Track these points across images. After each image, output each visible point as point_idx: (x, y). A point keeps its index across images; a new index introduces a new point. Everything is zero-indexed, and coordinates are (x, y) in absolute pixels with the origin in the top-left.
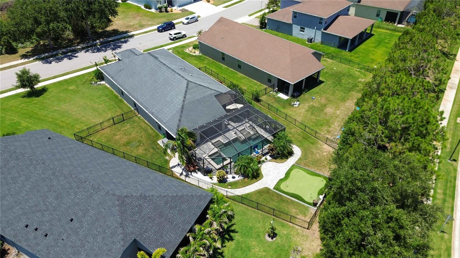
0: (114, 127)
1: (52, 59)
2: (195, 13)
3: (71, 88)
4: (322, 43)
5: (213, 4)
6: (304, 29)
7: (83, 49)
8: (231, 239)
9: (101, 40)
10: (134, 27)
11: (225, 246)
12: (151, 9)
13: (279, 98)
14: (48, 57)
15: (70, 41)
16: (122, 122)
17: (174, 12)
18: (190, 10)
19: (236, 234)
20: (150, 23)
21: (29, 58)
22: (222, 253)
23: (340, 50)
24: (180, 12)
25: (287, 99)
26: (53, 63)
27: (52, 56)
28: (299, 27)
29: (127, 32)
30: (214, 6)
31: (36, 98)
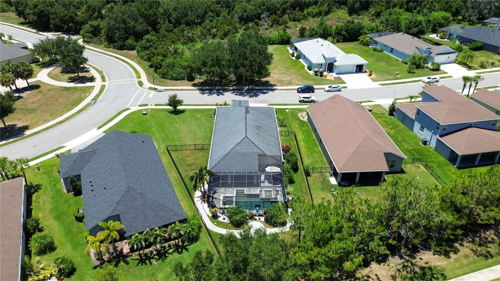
0: (193, 151)
1: (208, 91)
2: (346, 83)
3: (198, 116)
4: (436, 149)
5: (372, 79)
6: (423, 128)
7: (232, 90)
8: (180, 253)
9: (251, 86)
10: (283, 83)
11: (172, 254)
12: (311, 70)
13: (329, 180)
14: (206, 90)
15: (231, 81)
16: (201, 150)
17: (328, 77)
18: (343, 79)
19: (186, 252)
20: (298, 82)
21: (195, 87)
22: (167, 257)
23: (450, 163)
24: (333, 79)
25: (333, 185)
26: (206, 95)
27: (209, 90)
28: (420, 125)
29: (274, 85)
30: (372, 81)
31: (174, 115)
